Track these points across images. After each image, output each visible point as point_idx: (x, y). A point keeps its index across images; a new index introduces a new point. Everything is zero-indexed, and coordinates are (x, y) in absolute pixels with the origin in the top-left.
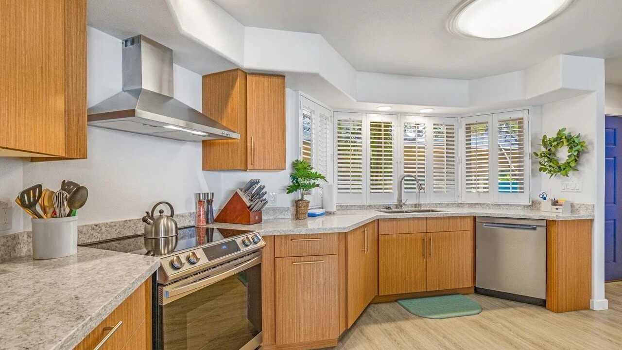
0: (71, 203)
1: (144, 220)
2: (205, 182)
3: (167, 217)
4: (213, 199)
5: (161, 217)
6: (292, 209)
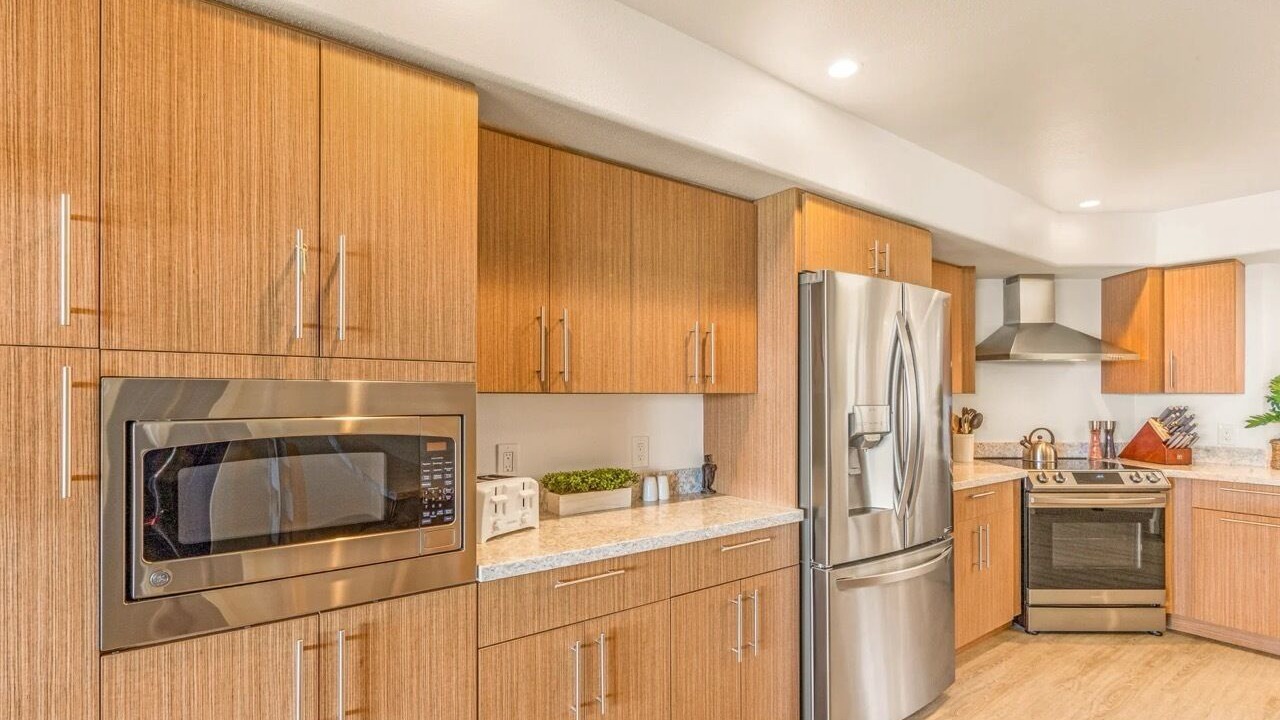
0: (972, 425)
1: (1022, 443)
2: (1105, 408)
3: (1047, 444)
4: (1114, 428)
5: (1038, 443)
6: (1268, 452)
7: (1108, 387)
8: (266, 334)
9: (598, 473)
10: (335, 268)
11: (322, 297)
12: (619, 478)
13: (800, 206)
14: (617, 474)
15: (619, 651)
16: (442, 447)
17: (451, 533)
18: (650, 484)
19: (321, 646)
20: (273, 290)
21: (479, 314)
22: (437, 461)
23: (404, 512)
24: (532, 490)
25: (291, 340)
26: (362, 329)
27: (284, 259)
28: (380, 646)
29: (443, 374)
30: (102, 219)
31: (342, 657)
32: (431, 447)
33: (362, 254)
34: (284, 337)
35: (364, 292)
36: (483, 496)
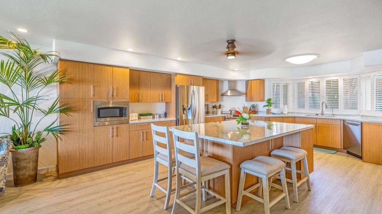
1: (230, 111)
3: (234, 111)
5: (232, 111)
7: (246, 101)
8: (108, 97)
9: (147, 114)
10: (114, 89)
11: (113, 93)
12: (151, 114)
13: (176, 76)
14: (150, 114)
15: (147, 134)
16: (125, 108)
17: (127, 118)
18: (156, 115)
19: (113, 128)
20: (108, 93)
21: (130, 93)
22: (125, 110)
23: (121, 115)
24: (137, 115)
25: (110, 97)
26: (117, 96)
27: (109, 89)
28: (119, 129)
29: (125, 100)
30: (94, 87)
31: (115, 130)
32: (124, 108)
33: (117, 88)
34: (109, 97)
35: (117, 92)
36: (130, 115)
